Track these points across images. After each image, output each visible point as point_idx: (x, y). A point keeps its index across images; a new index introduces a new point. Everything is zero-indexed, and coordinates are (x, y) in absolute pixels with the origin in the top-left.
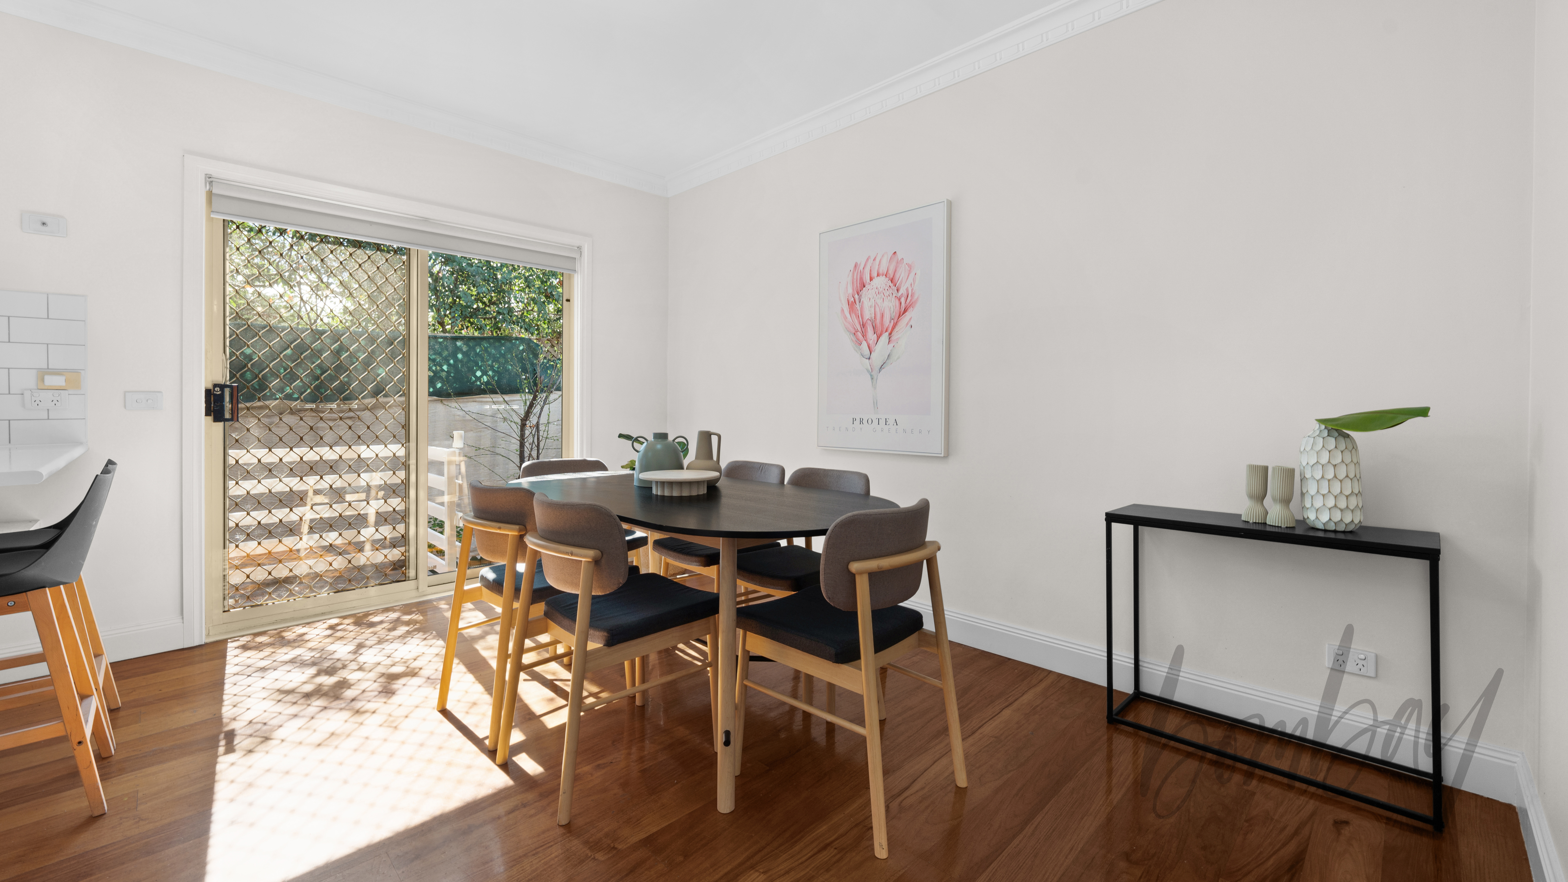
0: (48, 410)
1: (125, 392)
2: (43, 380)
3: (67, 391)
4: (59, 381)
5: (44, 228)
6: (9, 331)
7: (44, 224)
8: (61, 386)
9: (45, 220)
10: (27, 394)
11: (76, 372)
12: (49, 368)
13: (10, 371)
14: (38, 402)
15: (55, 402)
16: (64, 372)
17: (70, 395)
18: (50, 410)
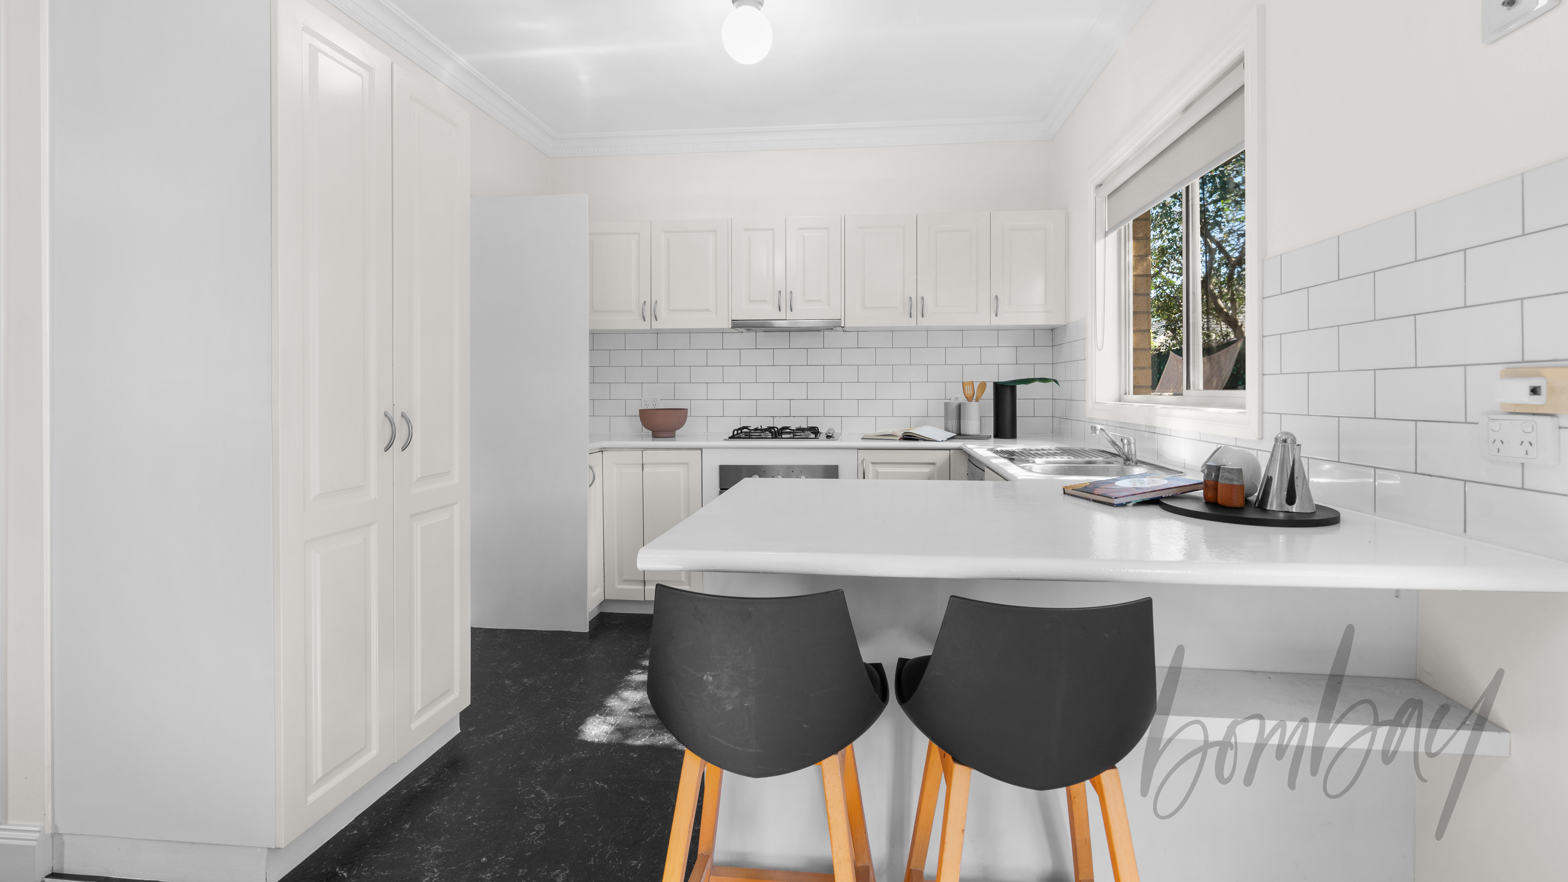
0: (1522, 464)
3: (1551, 418)
5: (1510, 14)
7: (1508, 4)
8: (1537, 405)
12: (1525, 359)
13: (1467, 372)
14: (1498, 444)
15: (1526, 445)
16: (1545, 368)
17: (1562, 430)
18: (1525, 465)
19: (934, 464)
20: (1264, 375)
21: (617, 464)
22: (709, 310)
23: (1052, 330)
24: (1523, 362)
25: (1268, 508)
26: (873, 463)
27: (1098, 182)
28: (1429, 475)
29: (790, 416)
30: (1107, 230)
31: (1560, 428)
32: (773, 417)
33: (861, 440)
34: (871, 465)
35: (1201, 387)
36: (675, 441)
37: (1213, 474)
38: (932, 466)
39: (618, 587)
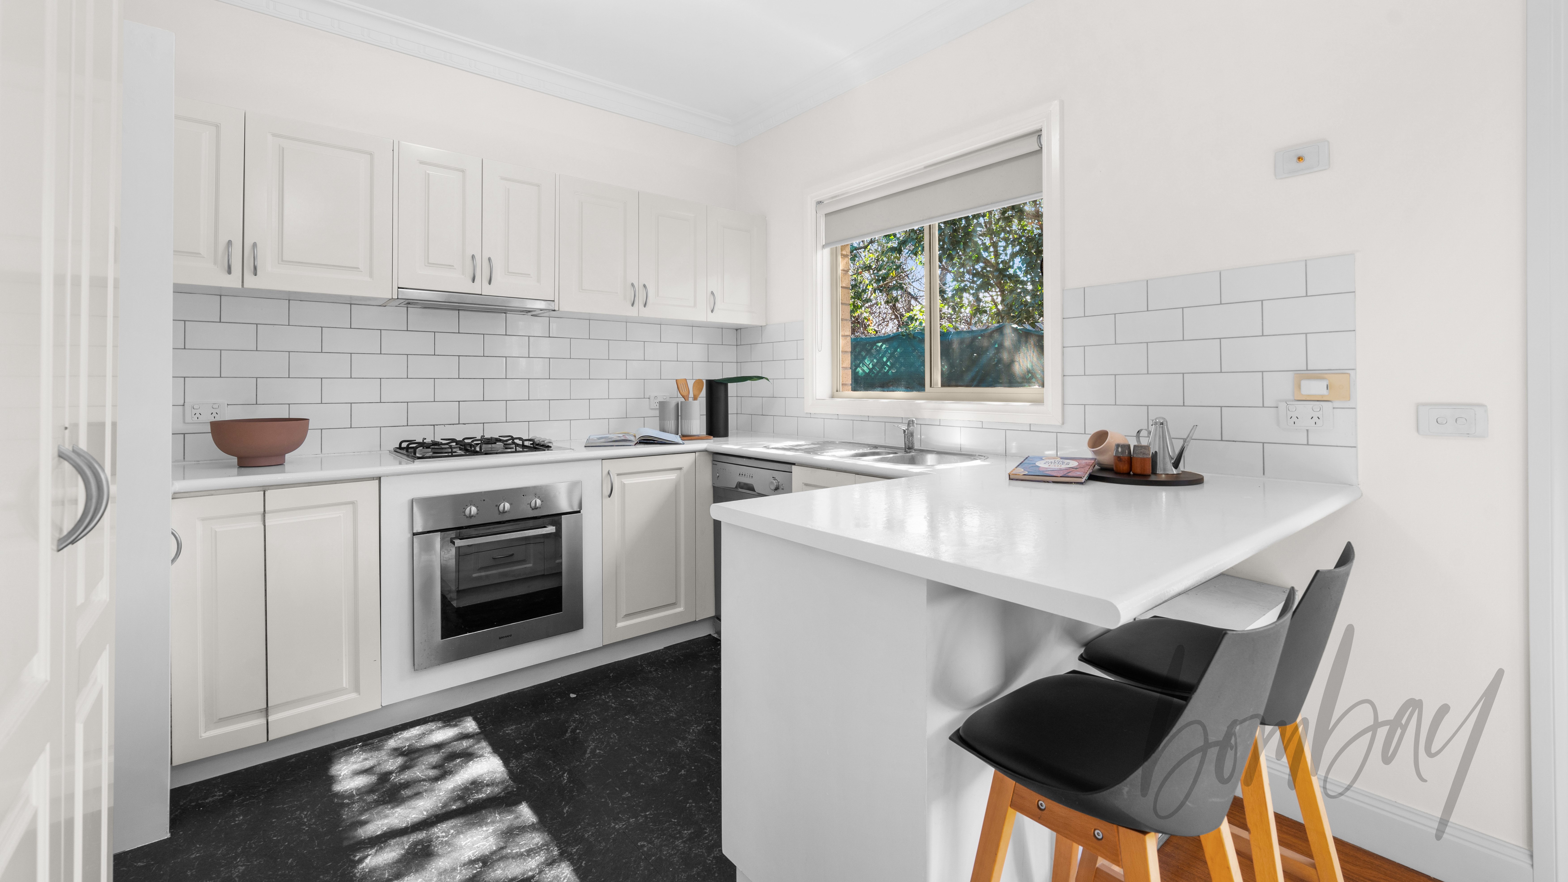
0: (1307, 430)
1: (1418, 406)
2: (1299, 387)
3: (1330, 403)
4: (1316, 388)
5: (1302, 165)
6: (1262, 320)
7: (1299, 158)
8: (1322, 396)
9: (1300, 154)
10: (1283, 406)
11: (1344, 373)
12: (1309, 369)
13: (1264, 376)
14: (1294, 419)
15: (1315, 419)
16: (1326, 374)
17: (1335, 409)
18: (1309, 431)
19: (680, 469)
20: (1064, 376)
21: (203, 519)
22: (358, 268)
23: (737, 330)
24: (1307, 370)
25: (1158, 473)
26: (618, 475)
27: (819, 199)
28: (1233, 441)
29: (459, 424)
30: (824, 244)
31: (1334, 408)
32: (434, 425)
33: (584, 449)
34: (616, 477)
35: (940, 385)
36: (284, 472)
37: (1127, 451)
38: (679, 471)
39: (205, 735)
